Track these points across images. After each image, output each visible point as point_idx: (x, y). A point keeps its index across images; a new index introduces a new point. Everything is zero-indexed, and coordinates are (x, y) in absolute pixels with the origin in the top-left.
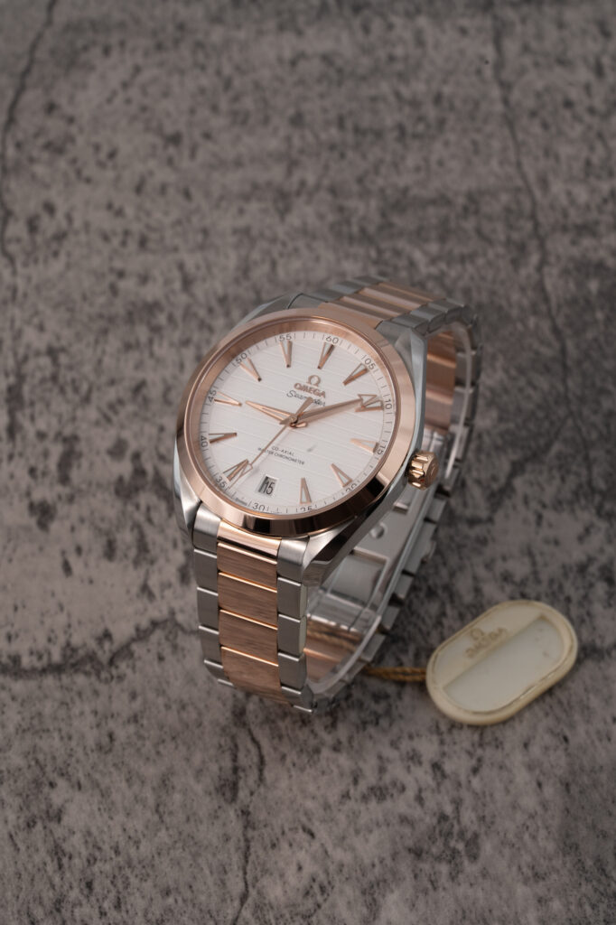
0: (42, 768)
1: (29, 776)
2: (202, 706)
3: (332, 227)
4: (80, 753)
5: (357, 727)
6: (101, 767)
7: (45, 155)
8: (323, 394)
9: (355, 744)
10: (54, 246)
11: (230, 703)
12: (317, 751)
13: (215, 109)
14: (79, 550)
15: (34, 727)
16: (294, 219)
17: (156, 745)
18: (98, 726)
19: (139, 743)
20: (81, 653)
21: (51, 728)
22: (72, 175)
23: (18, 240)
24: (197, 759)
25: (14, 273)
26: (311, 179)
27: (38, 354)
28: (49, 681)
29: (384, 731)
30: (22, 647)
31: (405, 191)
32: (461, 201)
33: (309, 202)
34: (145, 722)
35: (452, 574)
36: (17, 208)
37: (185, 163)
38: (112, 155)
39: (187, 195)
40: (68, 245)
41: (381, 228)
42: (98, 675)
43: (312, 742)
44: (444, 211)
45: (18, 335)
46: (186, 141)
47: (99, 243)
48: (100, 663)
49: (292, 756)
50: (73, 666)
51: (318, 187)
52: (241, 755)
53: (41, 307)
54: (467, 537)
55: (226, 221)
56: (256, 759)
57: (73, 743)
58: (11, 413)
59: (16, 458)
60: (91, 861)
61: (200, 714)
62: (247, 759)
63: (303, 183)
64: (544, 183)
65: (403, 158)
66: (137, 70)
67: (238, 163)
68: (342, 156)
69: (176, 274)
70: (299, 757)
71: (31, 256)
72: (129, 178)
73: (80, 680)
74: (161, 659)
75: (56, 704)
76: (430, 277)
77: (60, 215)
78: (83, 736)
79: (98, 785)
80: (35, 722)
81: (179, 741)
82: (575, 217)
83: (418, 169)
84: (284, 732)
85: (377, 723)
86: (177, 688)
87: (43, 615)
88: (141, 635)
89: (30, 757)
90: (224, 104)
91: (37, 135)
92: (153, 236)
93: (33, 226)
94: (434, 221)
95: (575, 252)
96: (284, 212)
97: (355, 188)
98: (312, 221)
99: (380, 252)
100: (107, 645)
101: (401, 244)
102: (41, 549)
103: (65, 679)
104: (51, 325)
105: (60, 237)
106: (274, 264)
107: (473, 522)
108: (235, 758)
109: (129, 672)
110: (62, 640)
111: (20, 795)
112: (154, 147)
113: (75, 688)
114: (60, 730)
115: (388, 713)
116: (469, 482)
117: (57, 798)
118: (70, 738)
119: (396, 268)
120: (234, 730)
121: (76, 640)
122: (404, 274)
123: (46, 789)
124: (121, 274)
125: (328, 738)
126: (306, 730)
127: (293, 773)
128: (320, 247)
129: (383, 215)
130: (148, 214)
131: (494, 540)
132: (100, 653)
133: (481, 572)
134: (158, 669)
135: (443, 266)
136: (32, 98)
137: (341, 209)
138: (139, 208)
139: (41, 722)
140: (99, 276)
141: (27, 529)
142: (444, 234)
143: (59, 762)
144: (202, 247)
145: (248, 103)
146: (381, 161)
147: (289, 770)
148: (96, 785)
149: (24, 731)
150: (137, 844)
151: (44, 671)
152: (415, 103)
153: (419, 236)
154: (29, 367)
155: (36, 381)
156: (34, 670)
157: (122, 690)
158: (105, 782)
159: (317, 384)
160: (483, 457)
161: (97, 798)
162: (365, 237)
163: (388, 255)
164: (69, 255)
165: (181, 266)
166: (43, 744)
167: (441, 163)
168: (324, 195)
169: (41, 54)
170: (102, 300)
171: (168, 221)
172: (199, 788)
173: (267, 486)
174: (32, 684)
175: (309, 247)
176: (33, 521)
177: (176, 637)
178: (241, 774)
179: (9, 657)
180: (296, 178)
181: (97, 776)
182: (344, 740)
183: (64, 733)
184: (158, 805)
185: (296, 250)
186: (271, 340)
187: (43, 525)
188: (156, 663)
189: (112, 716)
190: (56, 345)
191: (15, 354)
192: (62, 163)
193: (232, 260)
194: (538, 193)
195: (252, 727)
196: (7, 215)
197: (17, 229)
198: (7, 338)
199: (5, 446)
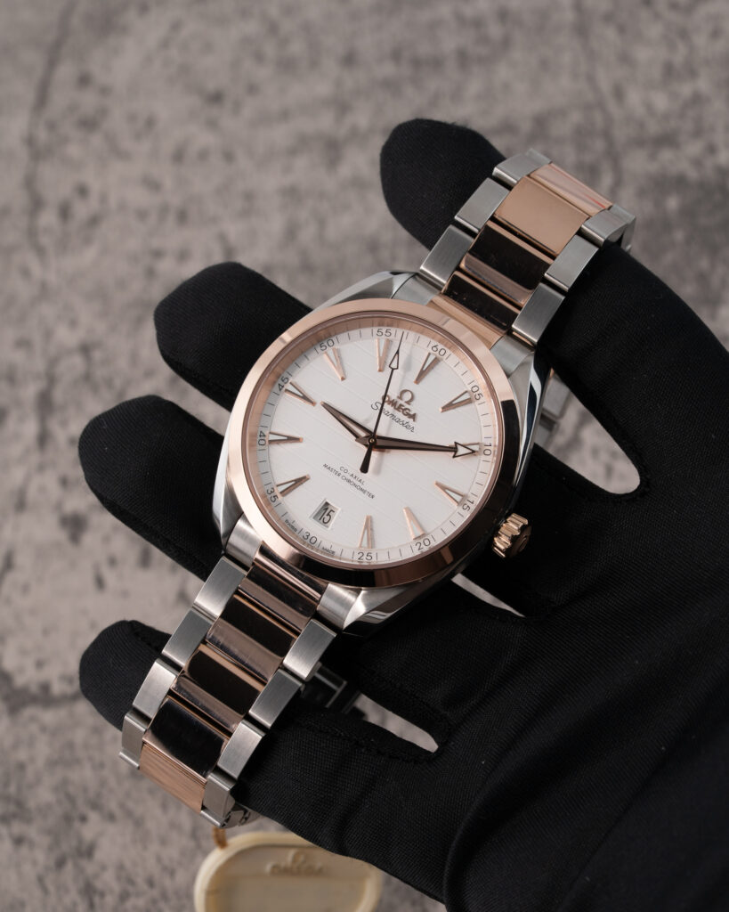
0: (73, 802)
1: (59, 811)
4: (112, 782)
6: (135, 794)
7: (79, 134)
10: (87, 233)
13: (259, 57)
14: (112, 561)
15: (65, 758)
16: (345, 170)
21: (83, 758)
22: (106, 152)
23: (49, 231)
25: (45, 266)
26: (363, 123)
27: (70, 353)
30: (52, 673)
32: (527, 126)
36: (48, 194)
37: (228, 121)
38: (149, 124)
39: (229, 157)
40: (102, 230)
45: (48, 335)
46: (229, 99)
47: (134, 223)
51: (370, 131)
53: (73, 299)
55: (270, 182)
57: (106, 772)
58: (42, 422)
59: (47, 468)
60: (124, 897)
63: (354, 129)
64: (619, 93)
65: (464, 86)
66: (176, 26)
67: (285, 115)
68: (399, 93)
71: (63, 246)
72: (167, 147)
77: (93, 197)
79: (131, 815)
80: (66, 752)
82: (653, 128)
83: (479, 97)
89: (60, 791)
90: (270, 50)
92: (193, 209)
93: (65, 212)
95: (653, 168)
96: (333, 163)
102: (73, 564)
104: (85, 319)
105: (94, 221)
106: (322, 223)
111: (50, 832)
112: (192, 109)
114: (92, 759)
117: (88, 832)
118: (102, 766)
124: (158, 254)
130: (188, 183)
136: (66, 71)
138: (179, 178)
139: (72, 752)
140: (133, 259)
141: (57, 545)
143: (91, 793)
144: (245, 213)
145: (297, 48)
146: (440, 94)
148: (129, 814)
149: (54, 764)
150: (172, 873)
151: (74, 696)
152: (478, 23)
154: (62, 367)
155: (68, 382)
156: (64, 696)
158: (139, 810)
161: (130, 828)
164: (104, 240)
166: (74, 776)
167: (506, 87)
169: (76, 21)
170: (137, 286)
171: (208, 189)
174: (63, 712)
176: (62, 536)
179: (39, 686)
180: (346, 126)
181: (130, 805)
183: (96, 761)
187: (74, 539)
190: (89, 340)
192: (97, 140)
194: (612, 106)
196: (37, 204)
197: (48, 218)
198: (37, 338)
199: (35, 458)
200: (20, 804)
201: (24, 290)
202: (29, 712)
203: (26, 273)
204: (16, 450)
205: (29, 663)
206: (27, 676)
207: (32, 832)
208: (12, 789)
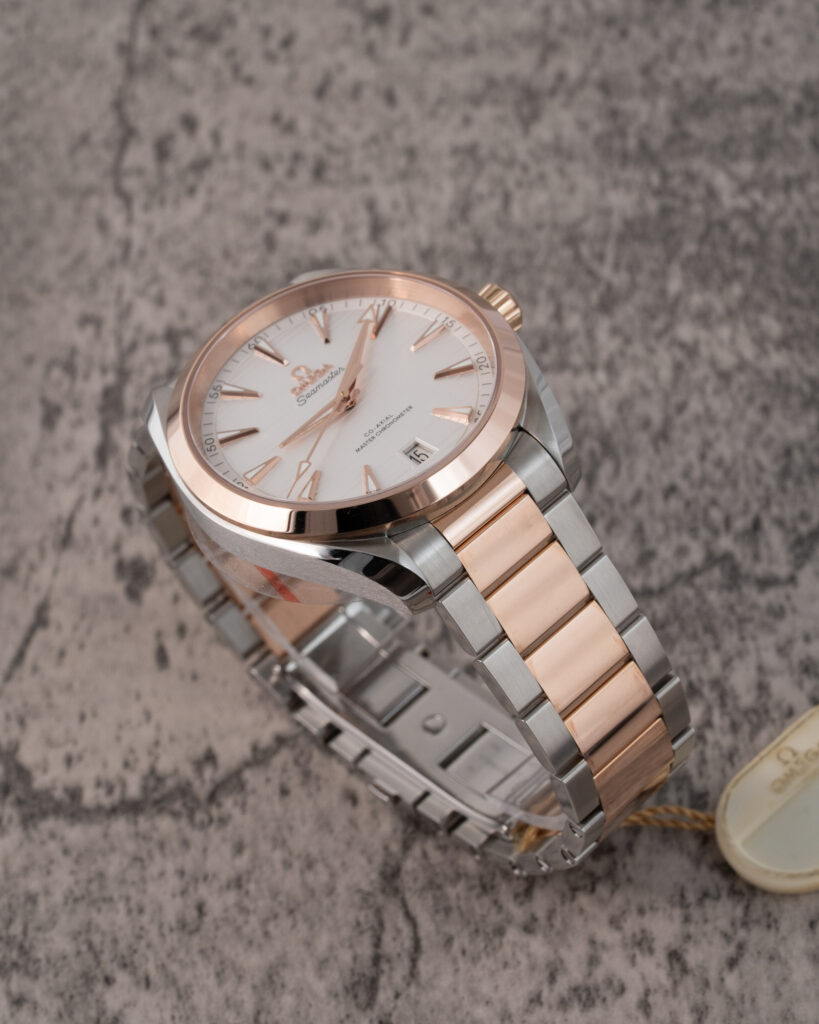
0: (97, 956)
1: (77, 966)
2: (336, 863)
3: (598, 141)
4: (153, 934)
5: (563, 896)
6: (181, 955)
7: (191, 46)
9: (558, 922)
10: (191, 179)
11: (378, 859)
12: (500, 932)
14: (182, 630)
15: (92, 895)
16: (543, 131)
17: (265, 922)
18: (184, 892)
19: (240, 919)
20: (170, 784)
21: (116, 896)
22: (227, 74)
23: (140, 171)
24: (323, 942)
25: (130, 220)
26: (574, 70)
27: (152, 339)
28: (120, 826)
29: (602, 903)
30: (85, 775)
31: (712, 83)
32: (793, 97)
33: (567, 105)
34: (252, 887)
35: (727, 664)
36: (143, 125)
37: (392, 51)
38: (287, 42)
39: (390, 98)
40: (211, 177)
41: (670, 141)
42: (191, 816)
43: (494, 918)
44: (765, 113)
45: (125, 313)
46: (396, 20)
47: (255, 173)
48: (195, 800)
49: (462, 940)
50: (157, 803)
51: (582, 82)
52: (387, 938)
53: (164, 269)
54: (754, 606)
55: (443, 136)
56: (408, 944)
57: (145, 919)
58: (105, 429)
59: (106, 495)
61: (333, 875)
62: (396, 943)
63: (561, 77)
65: (713, 35)
67: (470, 49)
68: (624, 34)
69: (363, 217)
70: (472, 941)
71: (156, 195)
72: (309, 76)
73: (165, 824)
74: (284, 792)
75: (126, 861)
76: (738, 212)
77: (203, 133)
78: (160, 909)
79: (174, 982)
80: (94, 886)
81: (299, 917)
83: (733, 51)
84: (453, 903)
85: (593, 890)
86: (304, 839)
87: (120, 727)
88: (260, 757)
89: (82, 938)
91: (182, 15)
92: (335, 161)
93: (162, 150)
94: (750, 128)
96: (528, 121)
97: (638, 81)
98: (570, 132)
99: (665, 176)
100: (208, 773)
101: (699, 164)
102: (128, 629)
103: (143, 823)
104: (175, 296)
105: (201, 165)
106: (507, 199)
107: (766, 583)
108: (377, 943)
109: (236, 812)
110: (144, 765)
111: (61, 995)
112: (349, 28)
113: (156, 836)
114: (128, 899)
115: (611, 874)
116: (766, 524)
117: (114, 999)
118: (141, 911)
119: (687, 201)
120: (380, 899)
121: (164, 765)
122: (697, 209)
123: (99, 987)
124: (283, 219)
125: (518, 913)
126: (486, 900)
127: (462, 964)
128: (576, 169)
129: (676, 120)
130: (330, 128)
131: (794, 610)
132: (197, 784)
133: (771, 659)
134: (278, 808)
135: (757, 195)
137: (614, 114)
138: (319, 119)
139: (102, 887)
140: (250, 222)
141: (110, 599)
142: (764, 145)
143: (122, 945)
144: (404, 176)
146: (680, 40)
147: (455, 961)
148: (172, 981)
149: (76, 900)
151: (113, 811)
153: (726, 151)
154: (138, 358)
155: (145, 379)
156: (99, 809)
157: (224, 840)
158: (185, 977)
160: (790, 484)
161: (172, 1000)
162: (646, 155)
163: (676, 182)
164: (211, 191)
165: (371, 205)
166: (102, 919)
167: (768, 41)
168: (592, 95)
170: (250, 258)
171: (358, 137)
172: (320, 987)
174: (95, 830)
175: (561, 172)
176: (118, 588)
177: (309, 758)
178: (385, 966)
179: (66, 790)
180: (550, 71)
181: (174, 968)
182: (541, 914)
183: (133, 904)
184: (258, 1013)
185: (542, 177)
187: (133, 594)
188: (276, 798)
189: (205, 878)
190: (179, 325)
191: (119, 340)
192: (215, 57)
193: (446, 195)
195: (408, 895)
196: (128, 134)
197: (140, 155)
198: (110, 315)
199: (91, 478)
200: (23, 950)
201: (99, 249)
202: (49, 824)
203: (103, 225)
204: (66, 464)
205: (56, 757)
206: (51, 777)
207: (37, 991)
208: (16, 929)
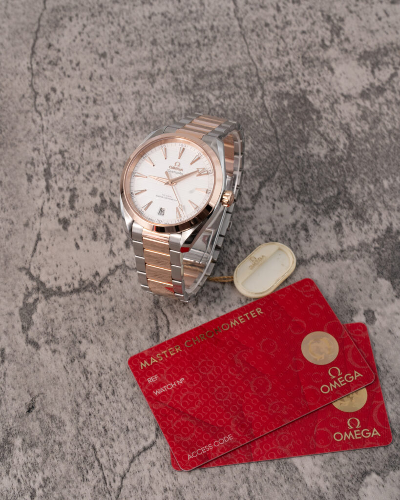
0: (75, 335)
1: (70, 339)
2: (140, 301)
3: (174, 87)
4: (91, 327)
5: (207, 304)
6: (100, 332)
7: (50, 67)
8: (182, 170)
9: (207, 312)
10: (57, 106)
11: (152, 298)
12: (191, 316)
13: (119, 40)
14: (81, 238)
15: (70, 317)
16: (157, 86)
17: (123, 320)
18: (97, 314)
19: (116, 320)
20: (87, 283)
21: (77, 317)
22: (62, 74)
23: (42, 105)
24: (141, 324)
25: (42, 119)
26: (163, 68)
27: (55, 154)
28: (75, 296)
29: (219, 305)
30: (61, 282)
31: (203, 68)
32: (226, 71)
33: (162, 78)
34: (117, 310)
35: (240, 234)
36: (40, 91)
37: (109, 65)
38: (78, 64)
39: (111, 79)
40: (63, 105)
41: (194, 86)
42: (95, 292)
43: (189, 312)
44: (220, 76)
45: (46, 146)
46: (108, 55)
47: (77, 103)
48: (95, 286)
49: (181, 319)
50: (84, 288)
51: (166, 71)
52: (159, 321)
53: (55, 133)
54: (244, 217)
55: (129, 89)
56: (166, 322)
57: (87, 323)
58: (47, 181)
59: (51, 200)
60: (100, 374)
61: (140, 305)
62: (162, 322)
63: (159, 70)
64: (260, 60)
65: (200, 55)
66: (85, 26)
67: (131, 64)
68: (175, 56)
69: (111, 114)
70: (184, 319)
71: (48, 111)
72: (86, 74)
73: (88, 294)
74: (121, 282)
75: (78, 307)
76: (217, 105)
77: (58, 92)
78: (91, 319)
79: (100, 341)
80: (70, 315)
81: (132, 317)
82: (275, 74)
83: (207, 59)
84: (176, 309)
85: (215, 301)
86: (129, 295)
87: (69, 267)
88: (112, 272)
89: (70, 331)
90: (123, 39)
91: (45, 59)
92: (99, 98)
93: (47, 99)
94: (216, 81)
95: (276, 89)
96: (152, 83)
97: (182, 70)
98: (165, 85)
99: (194, 96)
100: (98, 278)
101: (203, 92)
102: (65, 239)
103: (81, 295)
104: (60, 141)
105: (60, 102)
106: (151, 106)
107: (246, 210)
108: (157, 323)
109: (108, 289)
110: (78, 278)
111: (67, 348)
112: (95, 59)
113: (86, 298)
114: (81, 318)
115: (219, 296)
116: (243, 193)
117: (83, 347)
118: (86, 321)
119: (202, 103)
120: (155, 310)
121: (84, 278)
122: (206, 105)
123: (78, 344)
124: (87, 116)
125: (195, 310)
126: (186, 307)
127: (182, 327)
128: (169, 96)
129: (195, 81)
130: (96, 89)
131: (255, 217)
132: (95, 282)
133: (252, 231)
134: (120, 286)
135: (222, 100)
136: (41, 42)
137: (177, 79)
138: (92, 86)
139: (73, 315)
140: (78, 118)
141: (59, 230)
142: (221, 86)
143: (82, 332)
144: (120, 101)
145: (133, 37)
146: (191, 57)
147: (180, 326)
149: (66, 319)
150: (119, 364)
151: (72, 292)
152: (203, 31)
153: (210, 88)
154: (52, 159)
155: (56, 166)
156: (67, 292)
157: (106, 298)
158: (103, 339)
159: (179, 166)
160: (247, 181)
161: (100, 346)
162: (188, 91)
163: (198, 97)
164: (64, 109)
165: (112, 110)
166: (74, 324)
167: (216, 56)
168: (169, 74)
169: (43, 23)
170: (80, 128)
171: (104, 91)
172: (143, 337)
173: (161, 211)
174: (68, 298)
175: (165, 97)
176: (61, 227)
177: (126, 272)
178: (160, 329)
179: (56, 287)
180: (156, 68)
181: (99, 336)
182: (202, 310)
183: (83, 319)
184: (126, 347)
185: (160, 99)
186: (157, 148)
187: (65, 228)
188: (119, 283)
189: (103, 309)
190: (63, 149)
191: (46, 155)
192: (57, 70)
193: (133, 106)
194: (258, 65)
195: (163, 308)
196: (36, 94)
197: (41, 100)
198: (41, 147)
199: (46, 196)
200: (53, 336)
201: (35, 129)
202: (53, 298)
203: (34, 121)
204: (37, 192)
205: (51, 278)
206: (51, 284)
207: (59, 347)
208: (49, 330)
